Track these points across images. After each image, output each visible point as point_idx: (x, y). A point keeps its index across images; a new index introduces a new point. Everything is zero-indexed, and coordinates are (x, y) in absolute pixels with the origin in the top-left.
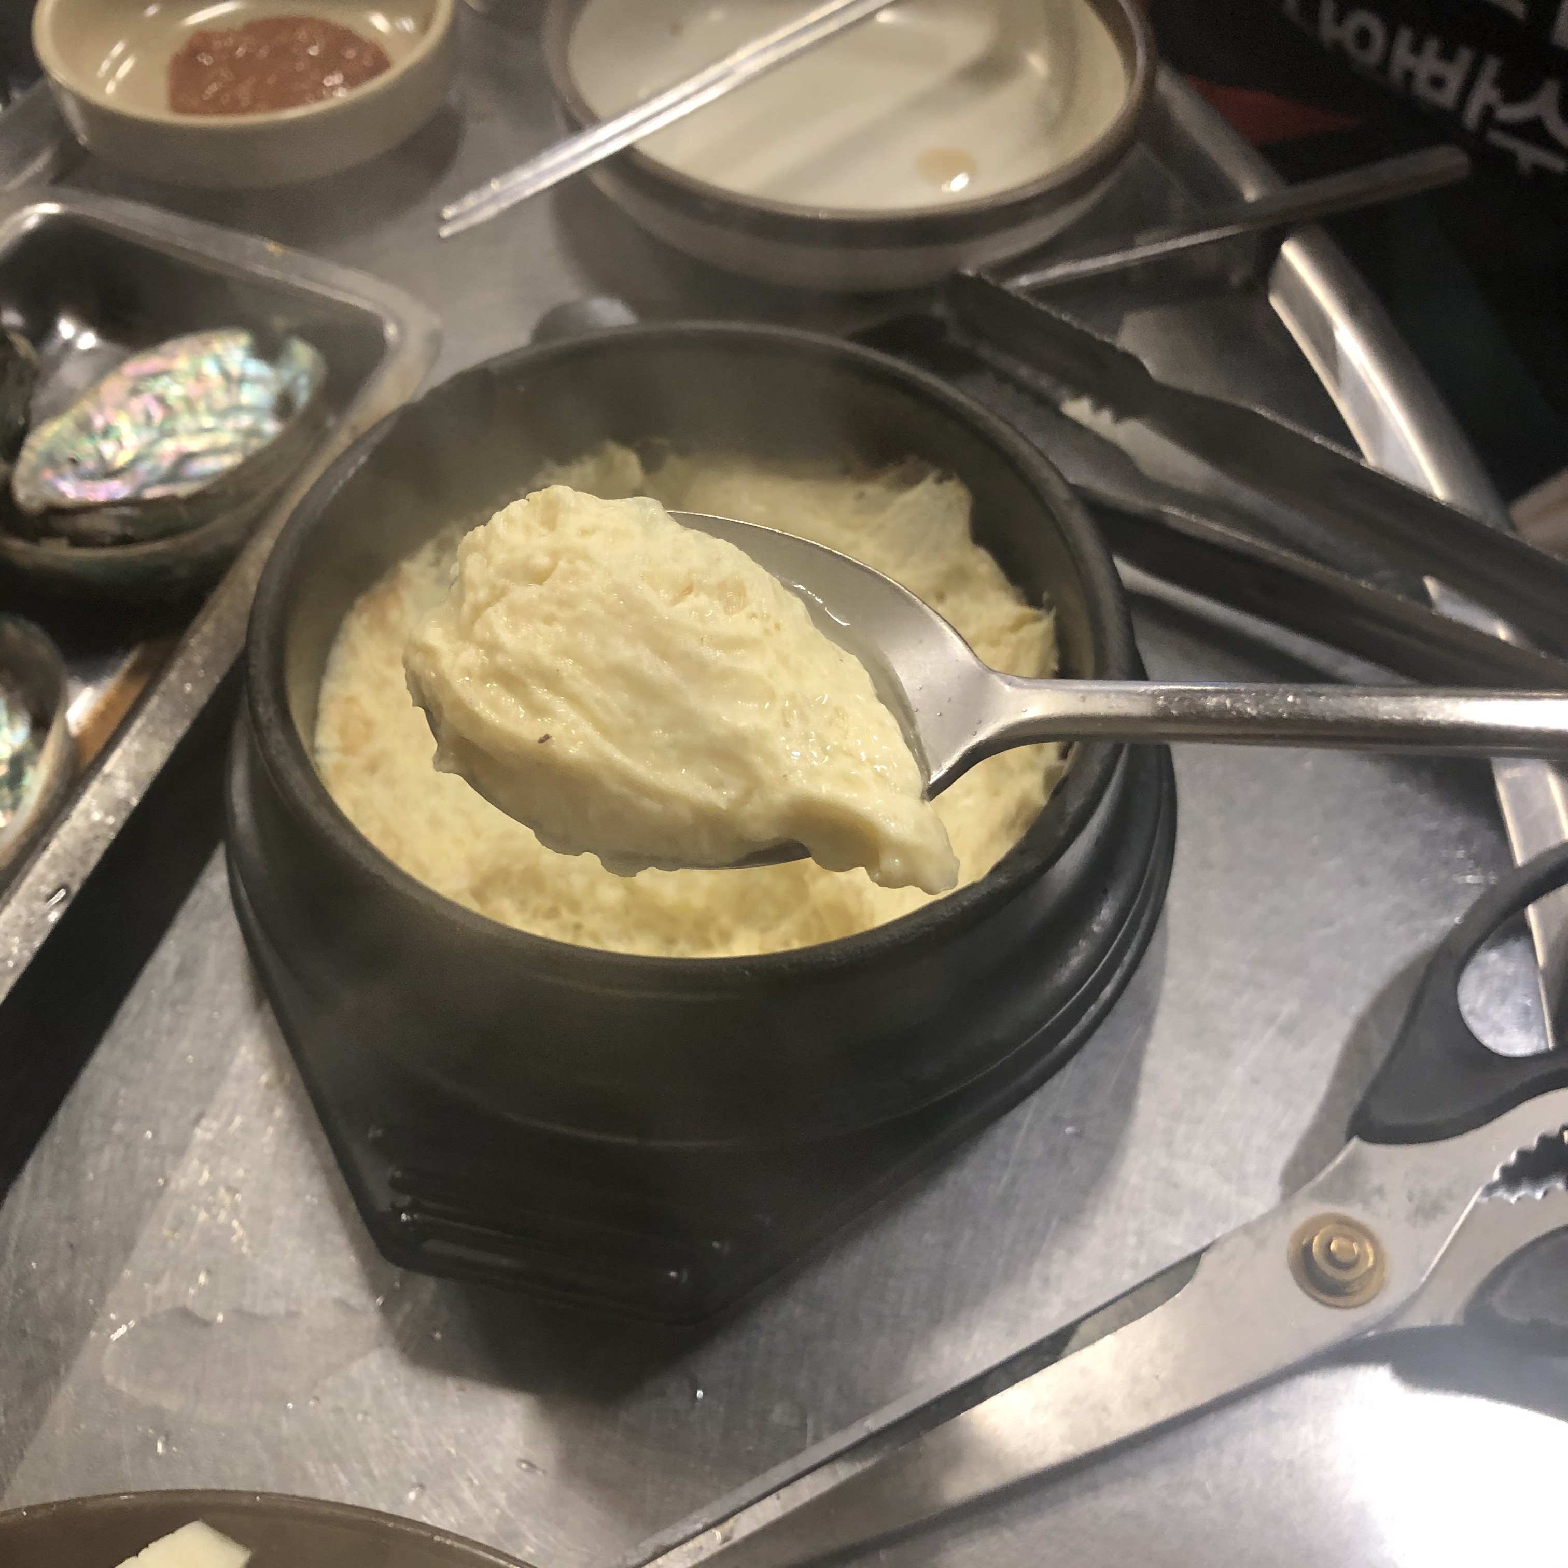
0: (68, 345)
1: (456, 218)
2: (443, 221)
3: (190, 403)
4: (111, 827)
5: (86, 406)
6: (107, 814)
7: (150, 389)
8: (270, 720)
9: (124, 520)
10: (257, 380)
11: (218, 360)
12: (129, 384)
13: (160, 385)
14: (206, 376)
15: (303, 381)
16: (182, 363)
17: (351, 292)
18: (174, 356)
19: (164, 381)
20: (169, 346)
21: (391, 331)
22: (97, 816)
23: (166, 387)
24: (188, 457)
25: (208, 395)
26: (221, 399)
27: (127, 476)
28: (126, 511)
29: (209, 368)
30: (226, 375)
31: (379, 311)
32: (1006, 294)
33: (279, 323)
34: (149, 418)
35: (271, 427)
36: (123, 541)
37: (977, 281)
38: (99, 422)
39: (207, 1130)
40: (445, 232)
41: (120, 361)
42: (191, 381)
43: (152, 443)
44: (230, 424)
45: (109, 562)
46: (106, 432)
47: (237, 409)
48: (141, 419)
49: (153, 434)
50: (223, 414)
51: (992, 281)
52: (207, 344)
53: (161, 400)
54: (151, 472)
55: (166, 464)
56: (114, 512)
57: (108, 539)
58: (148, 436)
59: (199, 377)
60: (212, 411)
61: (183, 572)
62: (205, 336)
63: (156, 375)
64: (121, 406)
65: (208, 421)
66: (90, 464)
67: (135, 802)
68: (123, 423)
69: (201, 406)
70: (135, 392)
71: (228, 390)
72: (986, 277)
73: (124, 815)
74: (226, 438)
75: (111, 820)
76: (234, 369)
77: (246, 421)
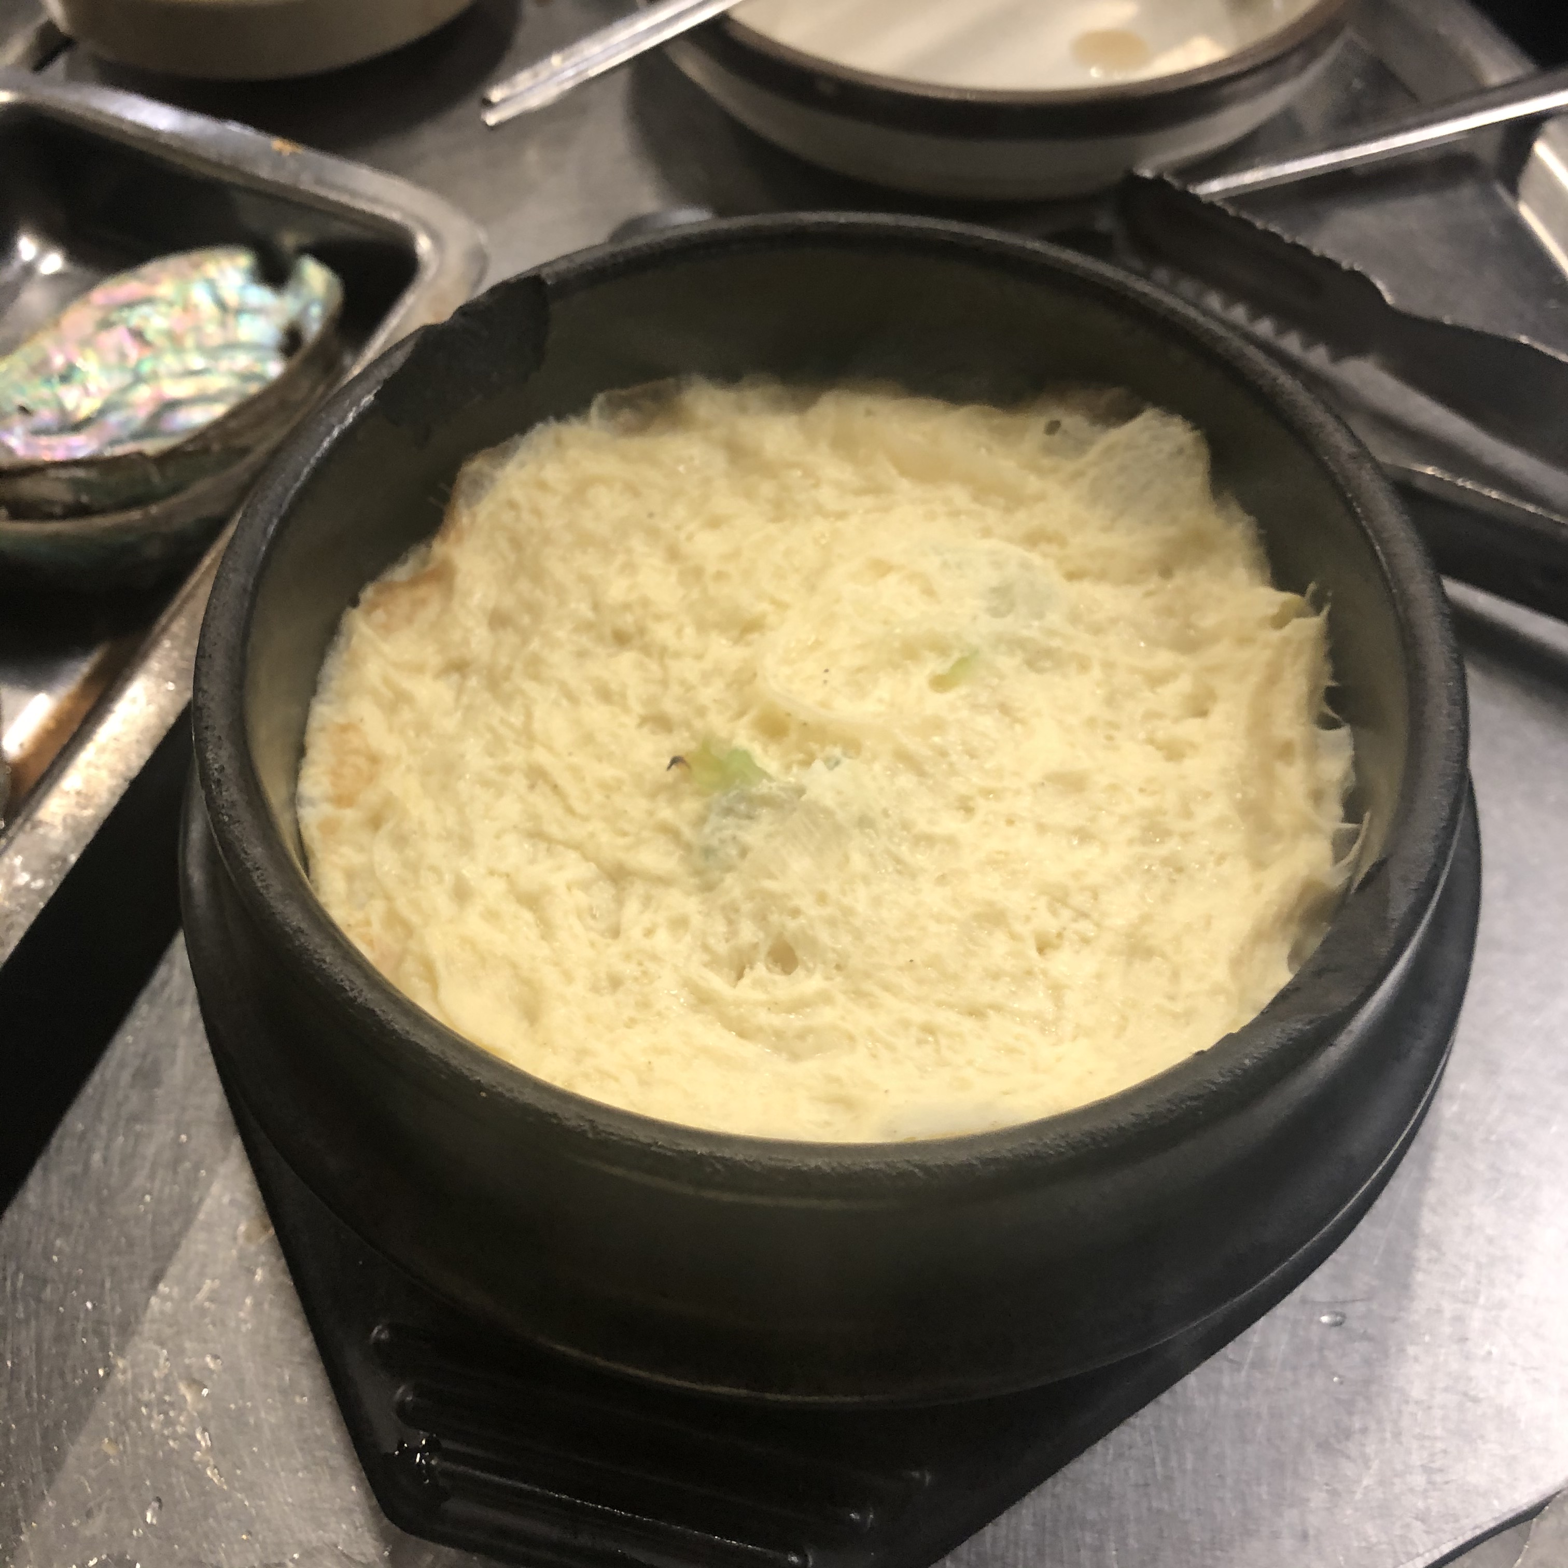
0: (29, 270)
1: (504, 101)
2: (488, 104)
3: (175, 340)
4: (41, 892)
5: (45, 342)
6: (34, 877)
7: (125, 321)
8: (222, 769)
9: (76, 484)
10: (258, 311)
11: (212, 284)
12: (98, 315)
13: (135, 318)
14: (196, 307)
15: (316, 311)
16: (166, 289)
17: (374, 200)
18: (154, 282)
19: (145, 310)
20: (151, 269)
21: (423, 245)
22: (23, 878)
23: (146, 318)
24: (172, 405)
25: (197, 329)
26: (213, 333)
27: (91, 430)
28: (80, 473)
29: (200, 295)
30: (222, 305)
31: (409, 223)
32: (1196, 198)
33: (289, 240)
34: (123, 356)
35: (274, 369)
36: (77, 511)
37: (1158, 182)
38: (59, 361)
39: (165, 1298)
40: (492, 118)
41: (89, 287)
42: (177, 311)
43: (125, 390)
44: (225, 364)
45: (56, 537)
46: (67, 376)
47: (232, 346)
48: (113, 358)
49: (127, 379)
50: (214, 353)
51: (1176, 183)
52: (197, 266)
53: (138, 335)
54: (123, 424)
55: (141, 415)
56: (64, 474)
57: (58, 510)
58: (121, 379)
59: (188, 307)
60: (201, 349)
61: (153, 550)
62: (196, 256)
63: (131, 305)
64: (86, 343)
65: (196, 361)
66: (46, 416)
67: (73, 858)
68: (88, 364)
69: (189, 342)
70: (106, 324)
71: (223, 324)
72: (1168, 178)
73: (59, 878)
74: (217, 382)
75: (39, 884)
76: (231, 297)
77: (242, 361)
